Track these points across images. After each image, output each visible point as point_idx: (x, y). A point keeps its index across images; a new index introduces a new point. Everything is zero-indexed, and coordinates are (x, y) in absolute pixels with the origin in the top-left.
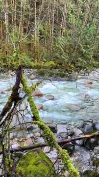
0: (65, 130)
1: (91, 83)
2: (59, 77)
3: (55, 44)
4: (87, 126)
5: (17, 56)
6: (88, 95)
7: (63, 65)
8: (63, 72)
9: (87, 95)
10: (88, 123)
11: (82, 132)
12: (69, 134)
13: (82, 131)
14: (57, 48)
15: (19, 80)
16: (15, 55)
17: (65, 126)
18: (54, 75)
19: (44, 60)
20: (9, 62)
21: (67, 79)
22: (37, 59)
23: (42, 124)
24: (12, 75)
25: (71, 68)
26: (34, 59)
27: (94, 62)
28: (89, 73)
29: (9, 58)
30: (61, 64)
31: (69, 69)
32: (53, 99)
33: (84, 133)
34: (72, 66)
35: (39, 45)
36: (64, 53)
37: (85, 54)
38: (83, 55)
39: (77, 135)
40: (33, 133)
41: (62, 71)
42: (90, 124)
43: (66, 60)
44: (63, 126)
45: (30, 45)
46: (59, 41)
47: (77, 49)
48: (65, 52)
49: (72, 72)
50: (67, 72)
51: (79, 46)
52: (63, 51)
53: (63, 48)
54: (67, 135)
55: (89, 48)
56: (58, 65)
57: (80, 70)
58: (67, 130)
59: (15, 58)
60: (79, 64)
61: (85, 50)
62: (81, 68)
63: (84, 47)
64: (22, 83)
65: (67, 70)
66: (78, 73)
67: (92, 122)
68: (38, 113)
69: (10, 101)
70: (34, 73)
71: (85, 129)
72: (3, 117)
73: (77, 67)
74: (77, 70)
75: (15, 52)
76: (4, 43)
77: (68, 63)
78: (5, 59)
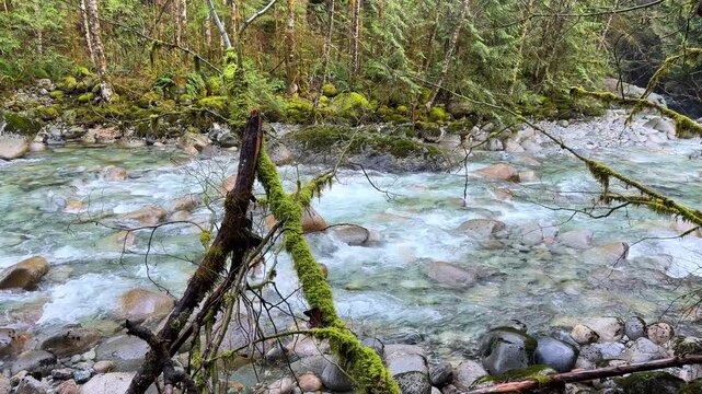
0: (418, 365)
1: (515, 179)
2: (388, 157)
3: (368, 25)
4: (503, 346)
5: (238, 75)
6: (503, 226)
7: (403, 108)
8: (404, 136)
9: (499, 227)
10: (508, 336)
11: (484, 373)
12: (434, 379)
13: (485, 367)
14: (379, 42)
15: (252, 168)
16: (230, 71)
17: (418, 349)
18: (369, 149)
19: (329, 87)
20: (188, 98)
21: (418, 161)
22: (300, 83)
23: (347, 337)
24: (199, 148)
25: (435, 119)
26: (288, 84)
27: (525, 97)
28: (504, 139)
29: (186, 80)
30: (393, 104)
31: (425, 124)
32: (364, 243)
33: (493, 375)
34: (439, 112)
35: (304, 27)
36: (407, 61)
37: (490, 63)
38: (481, 70)
39: (466, 384)
40: (292, 374)
41: (398, 131)
42: (518, 340)
43: (416, 88)
44: (410, 347)
45: (269, 28)
46: (385, 14)
47: (459, 44)
48: (410, 55)
49: (437, 133)
50: (420, 136)
51: (465, 32)
52: (402, 51)
53: (403, 43)
54: (426, 384)
55: (503, 42)
56: (384, 109)
57: (470, 128)
58: (426, 363)
59: (232, 85)
60: (467, 105)
61: (487, 50)
62: (473, 118)
63: (485, 36)
64: (264, 180)
65: (418, 127)
66: (463, 138)
67: (522, 333)
68: (327, 295)
69: (219, 251)
70: (287, 141)
71: (495, 359)
72: (191, 311)
73: (457, 117)
74: (460, 127)
75: (229, 60)
76: (165, 21)
77: (421, 98)
78: (170, 85)
